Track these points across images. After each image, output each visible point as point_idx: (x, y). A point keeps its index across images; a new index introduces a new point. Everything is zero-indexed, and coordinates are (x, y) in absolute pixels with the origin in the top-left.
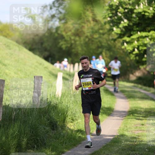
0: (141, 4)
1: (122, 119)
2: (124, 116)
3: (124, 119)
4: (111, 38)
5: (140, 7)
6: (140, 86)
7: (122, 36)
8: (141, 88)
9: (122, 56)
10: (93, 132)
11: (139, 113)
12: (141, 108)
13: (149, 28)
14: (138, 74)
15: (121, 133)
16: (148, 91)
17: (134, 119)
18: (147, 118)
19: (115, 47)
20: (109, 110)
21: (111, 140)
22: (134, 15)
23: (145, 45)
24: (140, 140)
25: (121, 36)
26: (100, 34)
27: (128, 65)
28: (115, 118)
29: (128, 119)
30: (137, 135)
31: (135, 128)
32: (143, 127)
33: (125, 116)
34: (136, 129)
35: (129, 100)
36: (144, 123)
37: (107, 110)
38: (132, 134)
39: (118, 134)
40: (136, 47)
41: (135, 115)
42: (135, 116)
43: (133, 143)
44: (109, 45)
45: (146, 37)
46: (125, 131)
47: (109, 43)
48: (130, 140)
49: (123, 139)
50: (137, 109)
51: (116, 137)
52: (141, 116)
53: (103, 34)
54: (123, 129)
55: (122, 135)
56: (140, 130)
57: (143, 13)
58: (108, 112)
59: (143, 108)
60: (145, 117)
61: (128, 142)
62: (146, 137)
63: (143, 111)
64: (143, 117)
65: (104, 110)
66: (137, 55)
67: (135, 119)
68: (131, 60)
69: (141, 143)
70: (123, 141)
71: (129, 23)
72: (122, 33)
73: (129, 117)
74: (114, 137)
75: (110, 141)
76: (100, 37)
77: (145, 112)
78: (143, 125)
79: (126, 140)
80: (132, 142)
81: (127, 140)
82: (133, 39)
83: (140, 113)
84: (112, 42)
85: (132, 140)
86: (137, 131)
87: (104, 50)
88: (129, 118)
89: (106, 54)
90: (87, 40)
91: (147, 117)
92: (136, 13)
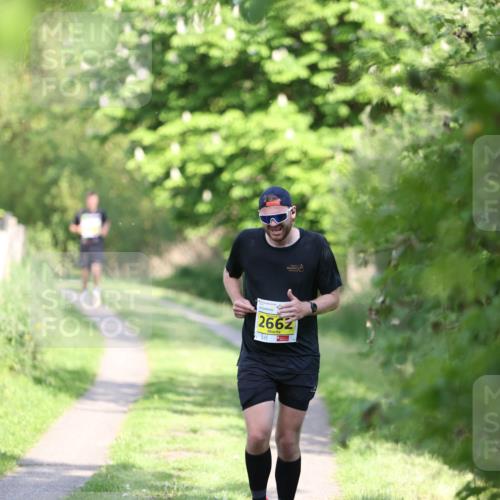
0: (196, 17)
1: (125, 409)
2: (132, 399)
3: (131, 410)
4: (90, 131)
5: (193, 27)
6: (185, 298)
7: (127, 127)
8: (189, 306)
9: (128, 194)
10: (22, 451)
11: (181, 390)
12: (190, 375)
13: (222, 102)
14: (179, 256)
15: (121, 458)
16: (214, 316)
17: (165, 413)
18: (209, 409)
19: (103, 161)
20: (81, 380)
21: (87, 481)
22: (171, 56)
23: (207, 159)
24: (187, 483)
25: (125, 125)
26: (54, 117)
27: (147, 225)
28: (101, 405)
29: (144, 409)
30: (176, 465)
31: (168, 443)
32: (197, 440)
33: (135, 401)
34: (171, 447)
35: (148, 344)
36: (198, 426)
37: (74, 380)
38: (157, 461)
39: (112, 463)
40: (177, 163)
41: (170, 396)
42: (168, 401)
43: (160, 494)
44: (81, 155)
45: (210, 130)
46: (135, 450)
47: (84, 148)
48: (152, 482)
49: (126, 478)
50: (174, 376)
51: (104, 470)
52: (189, 402)
53: (65, 118)
54: (128, 445)
55: (125, 467)
56: (183, 450)
57: (202, 50)
58: (78, 384)
59: (195, 376)
60: (202, 405)
61: (144, 490)
62: (204, 473)
63: (195, 385)
64: (195, 404)
65: (62, 380)
66: (176, 192)
67: (169, 410)
68: (156, 211)
69: (187, 493)
70: (128, 486)
71: (155, 81)
72: (131, 116)
73: (147, 403)
74: (96, 472)
75: (82, 485)
76: (53, 128)
77: (204, 387)
78: (195, 431)
79: (136, 482)
80: (157, 488)
81: (139, 485)
82: (165, 138)
83: (185, 390)
84: (95, 145)
85: (158, 483)
86: (176, 450)
87: (66, 172)
88: (149, 409)
89: (71, 185)
90: (7, 135)
91: (210, 405)
92: (178, 48)
